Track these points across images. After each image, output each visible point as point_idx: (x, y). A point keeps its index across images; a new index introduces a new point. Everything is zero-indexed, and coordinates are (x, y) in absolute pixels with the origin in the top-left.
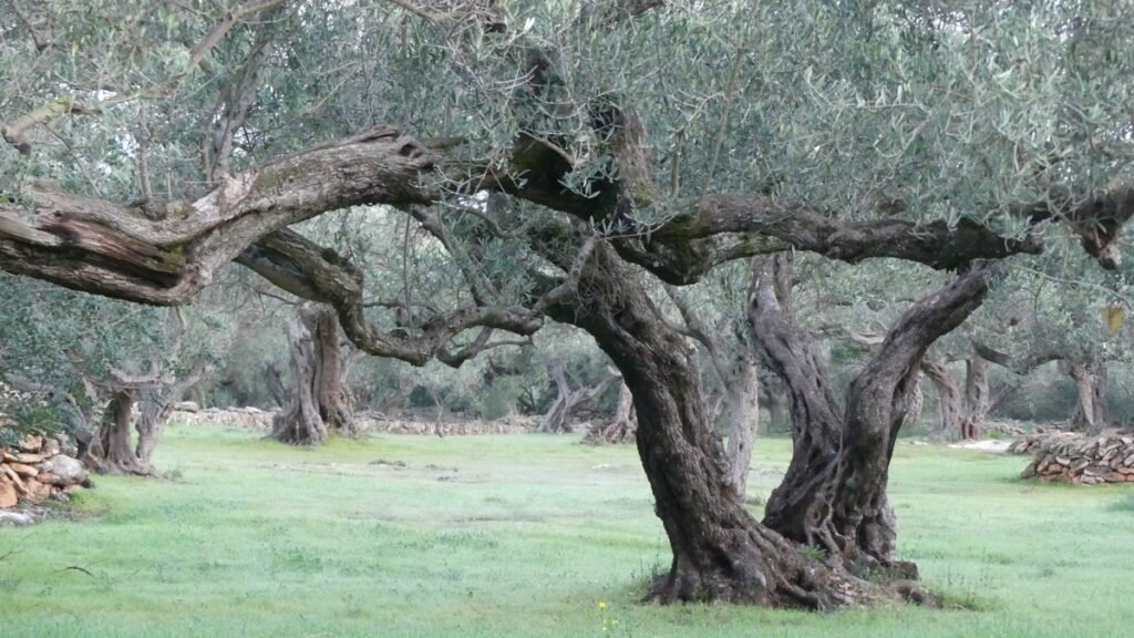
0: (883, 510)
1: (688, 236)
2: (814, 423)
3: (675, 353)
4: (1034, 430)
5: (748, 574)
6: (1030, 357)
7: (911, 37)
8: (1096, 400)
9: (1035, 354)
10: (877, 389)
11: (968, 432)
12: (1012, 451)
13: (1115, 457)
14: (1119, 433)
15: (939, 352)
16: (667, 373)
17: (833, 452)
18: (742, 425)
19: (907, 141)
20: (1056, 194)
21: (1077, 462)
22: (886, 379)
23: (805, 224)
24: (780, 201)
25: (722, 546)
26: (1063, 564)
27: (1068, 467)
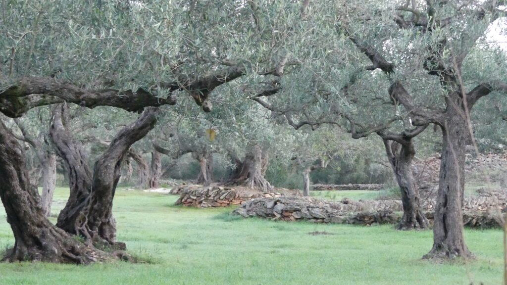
0: (111, 219)
1: (16, 96)
2: (79, 180)
3: (16, 149)
4: (181, 184)
5: (50, 248)
6: (179, 151)
7: (119, 8)
8: (208, 171)
9: (181, 150)
10: (107, 165)
11: (152, 185)
12: (171, 193)
13: (216, 195)
14: (218, 185)
15: (139, 149)
16: (12, 158)
17: (88, 193)
18: (49, 181)
19: (114, 54)
20: (182, 79)
21: (199, 198)
22: (111, 160)
23: (70, 90)
24: (58, 81)
25: (38, 236)
26: (191, 243)
27: (196, 200)
